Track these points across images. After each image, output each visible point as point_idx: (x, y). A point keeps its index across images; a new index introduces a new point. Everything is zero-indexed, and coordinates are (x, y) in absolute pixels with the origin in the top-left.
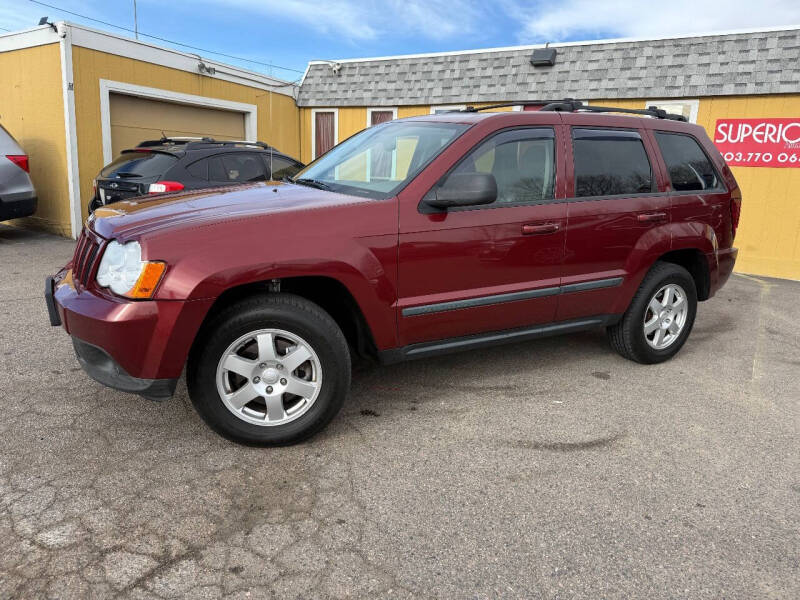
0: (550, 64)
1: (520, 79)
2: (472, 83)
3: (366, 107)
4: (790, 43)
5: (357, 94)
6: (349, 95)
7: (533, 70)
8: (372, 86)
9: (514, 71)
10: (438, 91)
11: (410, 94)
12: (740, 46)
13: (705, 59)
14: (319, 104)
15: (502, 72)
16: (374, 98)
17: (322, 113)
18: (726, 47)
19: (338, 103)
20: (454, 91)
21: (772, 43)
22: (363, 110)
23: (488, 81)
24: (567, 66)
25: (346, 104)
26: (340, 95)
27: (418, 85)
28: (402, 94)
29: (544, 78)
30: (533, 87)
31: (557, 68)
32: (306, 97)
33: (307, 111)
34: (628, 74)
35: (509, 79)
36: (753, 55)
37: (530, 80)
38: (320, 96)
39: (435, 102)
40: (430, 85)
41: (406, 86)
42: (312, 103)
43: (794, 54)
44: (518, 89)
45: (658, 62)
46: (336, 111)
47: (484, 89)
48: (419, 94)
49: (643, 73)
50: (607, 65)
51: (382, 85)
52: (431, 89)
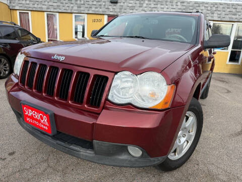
0: (116, 3)
1: (106, 7)
2: (88, 6)
3: (44, 11)
4: (183, 4)
5: (39, 6)
6: (36, 6)
7: (110, 4)
8: (46, 3)
9: (104, 4)
10: (75, 8)
11: (64, 8)
12: (171, 4)
13: (162, 6)
14: (21, 8)
15: (99, 3)
16: (47, 8)
17: (22, 13)
18: (168, 3)
19: (31, 9)
20: (82, 9)
21: (179, 4)
22: (42, 13)
23: (95, 6)
24: (122, 4)
25: (34, 9)
26: (31, 5)
27: (67, 5)
28: (61, 7)
29: (114, 7)
30: (112, 10)
31: (118, 4)
32: (14, 5)
33: (15, 11)
34: (141, 9)
35: (102, 6)
36: (175, 7)
37: (110, 7)
38: (21, 5)
39: (75, 12)
40: (72, 5)
41: (61, 5)
42: (17, 8)
43: (184, 7)
44: (106, 10)
45: (150, 6)
46: (30, 12)
47: (93, 9)
48: (67, 8)
49: (146, 9)
50: (135, 5)
51: (50, 4)
52: (72, 7)
